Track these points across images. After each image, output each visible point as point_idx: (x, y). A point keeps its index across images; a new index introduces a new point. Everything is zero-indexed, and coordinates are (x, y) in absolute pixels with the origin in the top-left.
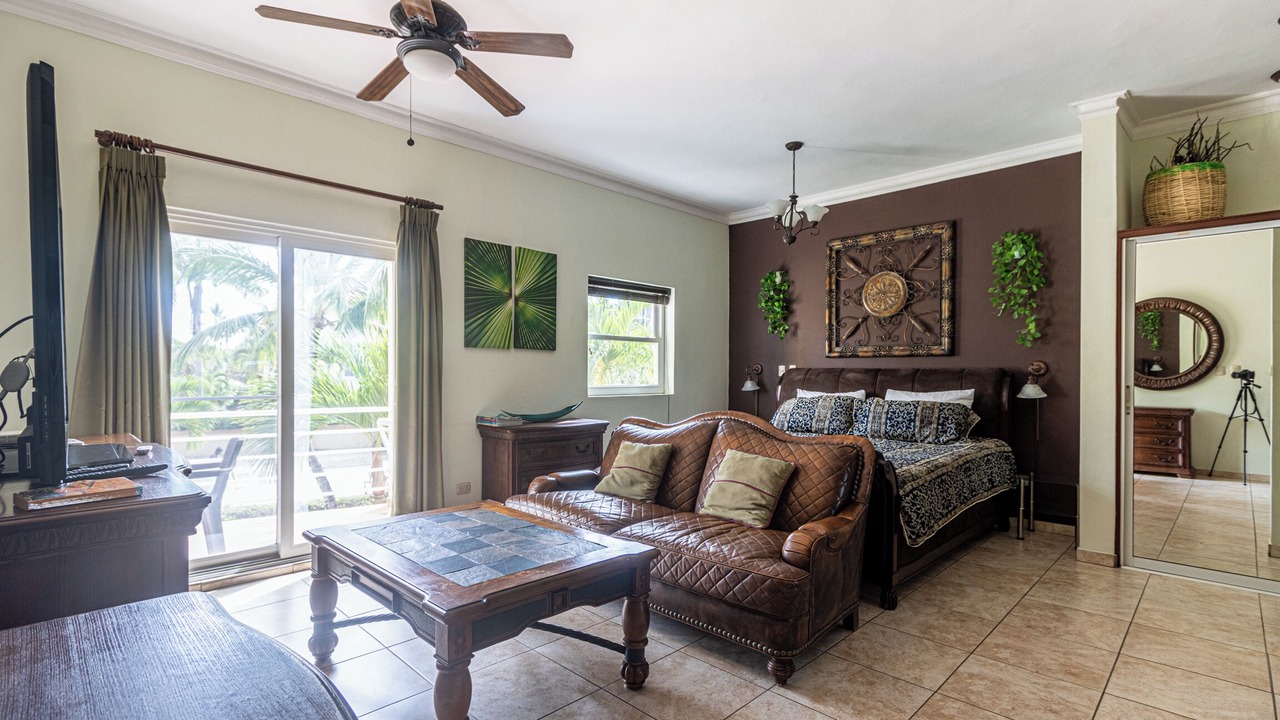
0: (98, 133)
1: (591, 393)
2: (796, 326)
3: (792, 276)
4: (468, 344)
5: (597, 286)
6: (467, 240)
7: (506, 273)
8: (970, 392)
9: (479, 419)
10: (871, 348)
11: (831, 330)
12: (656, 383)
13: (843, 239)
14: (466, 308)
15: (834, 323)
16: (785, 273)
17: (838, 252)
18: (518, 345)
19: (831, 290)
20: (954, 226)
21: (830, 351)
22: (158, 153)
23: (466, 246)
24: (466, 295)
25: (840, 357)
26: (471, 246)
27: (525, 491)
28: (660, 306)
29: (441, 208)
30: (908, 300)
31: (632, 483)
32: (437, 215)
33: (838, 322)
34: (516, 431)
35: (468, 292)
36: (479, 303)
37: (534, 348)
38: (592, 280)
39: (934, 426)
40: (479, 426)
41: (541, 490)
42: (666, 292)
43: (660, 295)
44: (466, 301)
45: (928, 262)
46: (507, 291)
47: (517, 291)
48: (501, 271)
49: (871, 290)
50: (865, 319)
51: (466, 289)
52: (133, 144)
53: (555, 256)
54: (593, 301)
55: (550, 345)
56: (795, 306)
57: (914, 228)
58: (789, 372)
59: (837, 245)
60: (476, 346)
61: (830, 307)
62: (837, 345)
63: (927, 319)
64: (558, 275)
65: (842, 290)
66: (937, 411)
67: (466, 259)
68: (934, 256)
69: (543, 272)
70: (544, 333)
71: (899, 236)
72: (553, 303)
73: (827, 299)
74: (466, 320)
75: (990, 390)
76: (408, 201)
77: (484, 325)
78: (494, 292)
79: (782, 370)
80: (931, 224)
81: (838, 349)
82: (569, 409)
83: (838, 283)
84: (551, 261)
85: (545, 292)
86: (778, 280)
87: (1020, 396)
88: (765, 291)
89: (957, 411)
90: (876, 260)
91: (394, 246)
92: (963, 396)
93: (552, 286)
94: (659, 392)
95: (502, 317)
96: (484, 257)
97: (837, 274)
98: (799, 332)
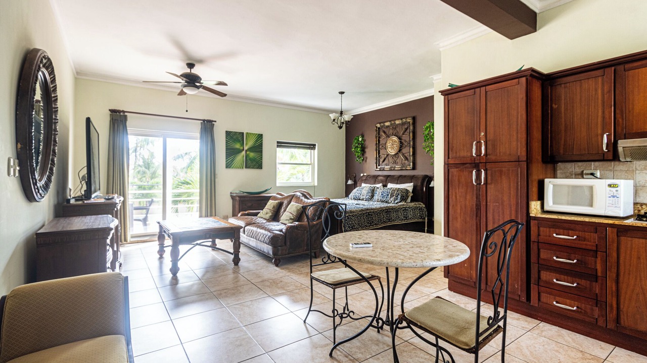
0: (110, 110)
1: (278, 185)
2: (366, 158)
3: (365, 138)
4: (227, 167)
5: (280, 144)
6: (226, 131)
7: (242, 142)
8: (412, 184)
9: (231, 193)
10: (389, 167)
11: (377, 159)
12: (310, 181)
13: (380, 123)
14: (226, 155)
15: (378, 157)
16: (363, 136)
17: (379, 128)
18: (246, 167)
19: (376, 144)
20: (414, 119)
21: (377, 168)
22: (126, 114)
23: (226, 134)
24: (226, 150)
25: (380, 170)
26: (228, 133)
27: (237, 216)
28: (312, 151)
29: (215, 121)
30: (400, 148)
31: (267, 214)
32: (214, 124)
33: (379, 156)
34: (240, 197)
35: (227, 149)
36: (231, 153)
37: (253, 168)
38: (278, 142)
39: (394, 197)
40: (231, 196)
41: (241, 215)
42: (315, 145)
43: (312, 147)
44: (226, 152)
45: (406, 133)
46: (242, 148)
47: (246, 148)
48: (239, 141)
49: (389, 145)
50: (388, 155)
51: (226, 148)
52: (119, 112)
53: (262, 135)
54: (279, 150)
55: (260, 166)
56: (366, 150)
57: (401, 119)
58: (364, 175)
59: (378, 125)
60: (230, 168)
61: (376, 150)
62: (379, 166)
63: (406, 155)
64: (263, 141)
65: (381, 143)
66: (396, 191)
67: (226, 138)
68: (408, 131)
69: (257, 141)
70: (257, 163)
71: (397, 122)
72: (261, 152)
73: (375, 147)
74: (226, 159)
75: (419, 184)
76: (204, 120)
77: (233, 161)
78: (237, 149)
79: (362, 175)
80: (407, 118)
81: (379, 167)
82: (266, 191)
83: (379, 141)
84: (260, 136)
85: (258, 147)
86: (360, 139)
87: (430, 186)
88: (355, 144)
89: (403, 191)
90: (391, 131)
91: (198, 135)
92: (409, 186)
93: (261, 145)
94: (312, 184)
95: (241, 157)
96: (234, 137)
97: (379, 138)
98: (367, 160)
